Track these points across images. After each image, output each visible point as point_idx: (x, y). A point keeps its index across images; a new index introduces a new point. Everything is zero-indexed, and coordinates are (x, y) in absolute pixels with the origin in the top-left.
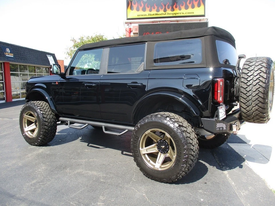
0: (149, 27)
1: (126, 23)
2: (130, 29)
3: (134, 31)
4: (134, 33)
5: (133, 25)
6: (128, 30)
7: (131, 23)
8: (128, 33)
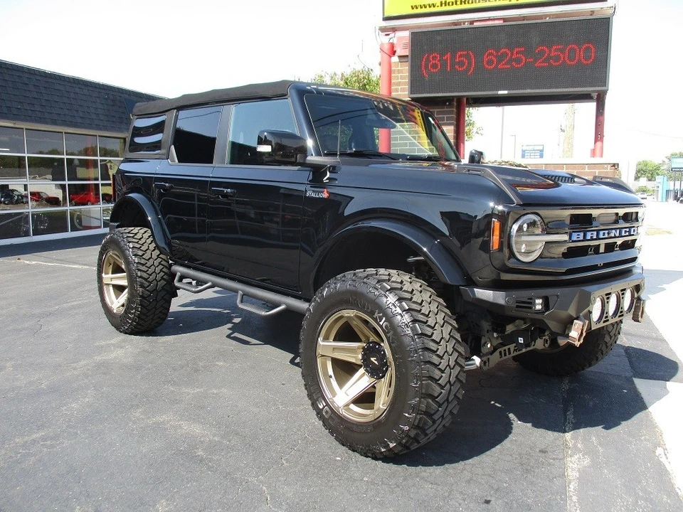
0: (439, 38)
1: (383, 30)
2: (392, 46)
3: (400, 51)
4: (400, 57)
5: (399, 34)
6: (386, 48)
7: (394, 30)
8: (386, 57)
